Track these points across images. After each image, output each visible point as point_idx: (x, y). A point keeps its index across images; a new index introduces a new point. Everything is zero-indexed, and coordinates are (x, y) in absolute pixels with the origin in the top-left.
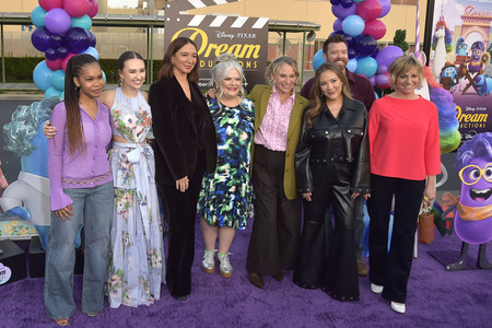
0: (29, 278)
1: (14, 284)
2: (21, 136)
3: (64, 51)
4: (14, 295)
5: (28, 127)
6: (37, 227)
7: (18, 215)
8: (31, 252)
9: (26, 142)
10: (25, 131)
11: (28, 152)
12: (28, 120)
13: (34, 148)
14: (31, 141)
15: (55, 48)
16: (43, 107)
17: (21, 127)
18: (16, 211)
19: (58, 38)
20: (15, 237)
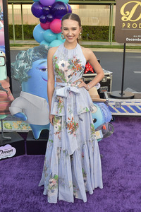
0: (26, 155)
1: (18, 157)
2: (22, 69)
3: (51, 17)
4: (17, 164)
5: (25, 64)
6: (31, 126)
7: (20, 117)
8: (28, 140)
9: (24, 73)
10: (24, 66)
11: (26, 80)
12: (26, 60)
13: (29, 77)
14: (27, 73)
15: (45, 15)
16: (35, 52)
17: (22, 64)
18: (19, 115)
19: (47, 9)
20: (20, 130)
